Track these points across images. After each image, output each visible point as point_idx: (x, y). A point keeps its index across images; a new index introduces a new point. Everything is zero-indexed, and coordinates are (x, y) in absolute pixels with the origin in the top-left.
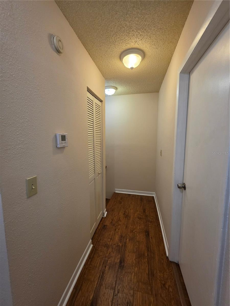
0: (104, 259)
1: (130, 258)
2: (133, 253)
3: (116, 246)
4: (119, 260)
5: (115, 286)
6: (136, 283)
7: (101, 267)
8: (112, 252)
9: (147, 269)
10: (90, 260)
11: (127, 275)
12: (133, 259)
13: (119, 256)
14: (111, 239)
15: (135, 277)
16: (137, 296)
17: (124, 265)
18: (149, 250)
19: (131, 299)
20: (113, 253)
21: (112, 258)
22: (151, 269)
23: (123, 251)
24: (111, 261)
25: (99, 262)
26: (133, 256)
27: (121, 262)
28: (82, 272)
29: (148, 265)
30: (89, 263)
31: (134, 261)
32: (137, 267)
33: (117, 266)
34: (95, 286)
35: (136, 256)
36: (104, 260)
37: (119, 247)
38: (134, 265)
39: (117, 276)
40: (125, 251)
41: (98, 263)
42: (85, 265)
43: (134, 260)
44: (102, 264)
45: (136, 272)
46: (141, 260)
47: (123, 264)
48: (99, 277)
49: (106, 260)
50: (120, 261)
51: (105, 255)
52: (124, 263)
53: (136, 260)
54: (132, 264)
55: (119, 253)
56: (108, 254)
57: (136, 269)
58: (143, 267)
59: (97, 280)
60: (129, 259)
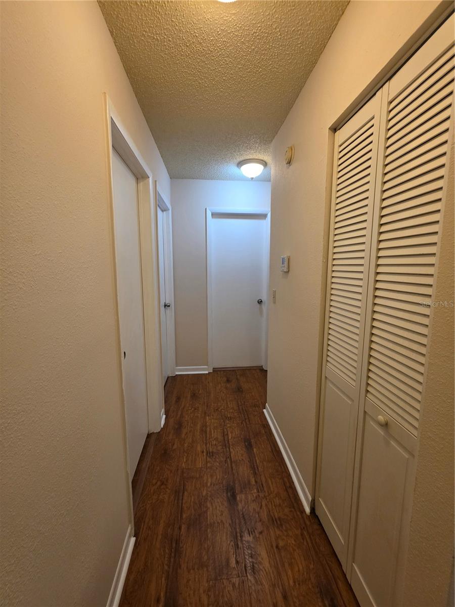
0: (267, 494)
1: (218, 510)
2: (214, 523)
3: (256, 529)
4: (238, 498)
5: (231, 465)
6: (204, 475)
7: (264, 479)
8: (257, 511)
9: (185, 498)
10: (288, 485)
11: (219, 480)
12: (211, 509)
13: (240, 507)
14: (277, 547)
15: (205, 481)
16: (202, 463)
17: (227, 493)
18: (174, 545)
19: (208, 459)
20: (254, 509)
21: (253, 499)
22: (178, 500)
23: (237, 521)
24: (252, 492)
25: (271, 486)
26: (213, 516)
27: (234, 496)
28: (285, 467)
29: (183, 505)
30: (286, 479)
31: (209, 505)
32: (202, 496)
33: (238, 489)
34: (257, 458)
35: (207, 518)
36: (265, 492)
37: (248, 530)
38: (209, 499)
39: (234, 475)
40: (232, 522)
41: (272, 484)
42: (289, 475)
43: (209, 508)
44: (264, 485)
45: (205, 488)
46: (195, 511)
47: (229, 494)
48: (258, 468)
49: (262, 492)
50: (236, 498)
51: (268, 500)
52: (227, 496)
53: (205, 509)
54: (212, 499)
55: (243, 514)
56: (263, 503)
57: (204, 493)
58: (193, 500)
59: (258, 464)
60: (220, 507)
